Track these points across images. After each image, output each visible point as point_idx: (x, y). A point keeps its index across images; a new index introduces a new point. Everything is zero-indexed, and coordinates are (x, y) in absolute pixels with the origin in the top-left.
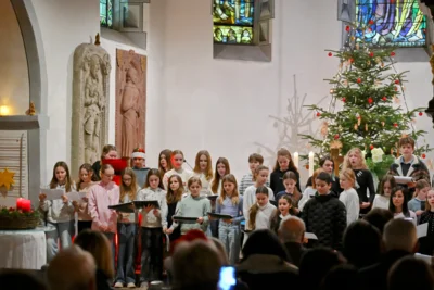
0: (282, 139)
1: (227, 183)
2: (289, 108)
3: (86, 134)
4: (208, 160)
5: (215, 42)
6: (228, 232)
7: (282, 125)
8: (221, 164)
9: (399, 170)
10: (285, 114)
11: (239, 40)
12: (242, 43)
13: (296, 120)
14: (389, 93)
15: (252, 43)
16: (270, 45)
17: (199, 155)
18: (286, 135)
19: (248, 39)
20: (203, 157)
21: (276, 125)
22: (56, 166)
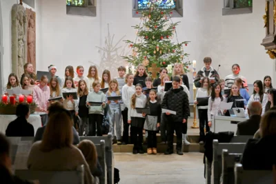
0: (102, 59)
1: (113, 84)
2: (106, 42)
3: (19, 57)
4: (96, 71)
5: (67, 6)
6: (115, 111)
7: (102, 51)
8: (106, 75)
9: (204, 74)
10: (104, 46)
11: (76, 4)
12: (78, 6)
13: (109, 49)
14: (168, 34)
15: (83, 6)
16: (95, 7)
17: (91, 68)
18: (104, 57)
19: (81, 4)
20: (93, 69)
21: (99, 51)
22: (10, 76)
